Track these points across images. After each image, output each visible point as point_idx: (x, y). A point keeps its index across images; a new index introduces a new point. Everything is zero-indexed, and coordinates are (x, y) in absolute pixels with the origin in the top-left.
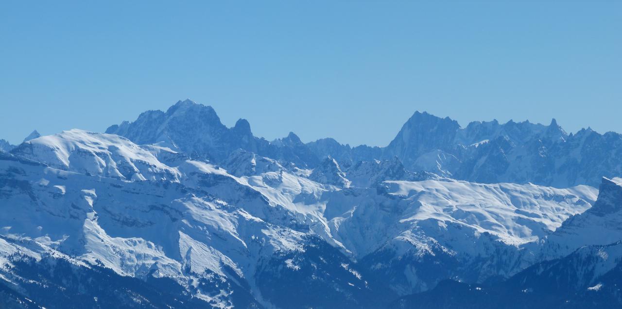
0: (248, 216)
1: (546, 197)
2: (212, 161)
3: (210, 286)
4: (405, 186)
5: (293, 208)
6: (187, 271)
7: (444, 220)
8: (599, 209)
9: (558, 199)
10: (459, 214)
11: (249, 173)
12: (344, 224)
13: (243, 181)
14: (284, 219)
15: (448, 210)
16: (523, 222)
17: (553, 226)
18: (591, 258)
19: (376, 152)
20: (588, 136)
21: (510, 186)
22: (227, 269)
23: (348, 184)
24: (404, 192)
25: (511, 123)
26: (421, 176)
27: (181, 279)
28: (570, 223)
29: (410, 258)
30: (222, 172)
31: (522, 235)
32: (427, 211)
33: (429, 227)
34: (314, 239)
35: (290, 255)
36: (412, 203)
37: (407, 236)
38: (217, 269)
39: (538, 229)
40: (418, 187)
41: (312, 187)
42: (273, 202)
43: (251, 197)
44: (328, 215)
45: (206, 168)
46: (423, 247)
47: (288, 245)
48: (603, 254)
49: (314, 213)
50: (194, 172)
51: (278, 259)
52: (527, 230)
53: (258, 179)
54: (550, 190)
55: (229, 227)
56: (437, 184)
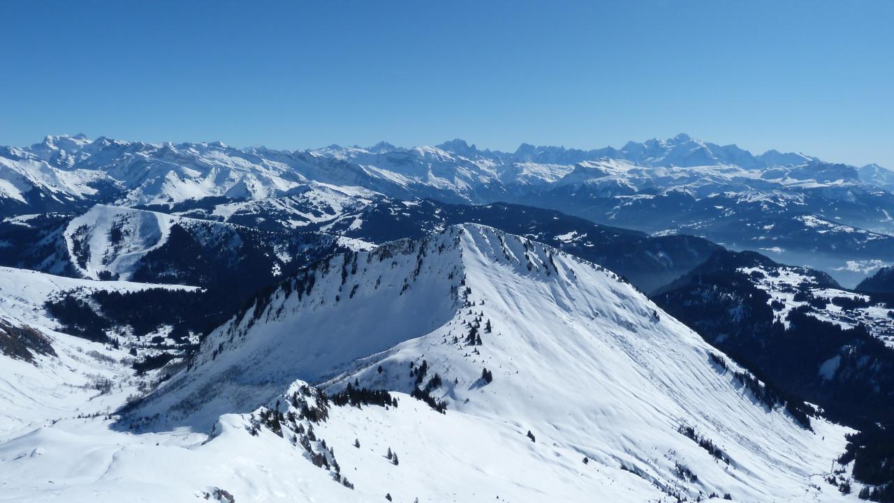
0: (474, 172)
1: (559, 168)
2: (464, 156)
3: (463, 192)
4: (519, 165)
5: (487, 170)
6: (457, 188)
7: (530, 174)
8: (575, 172)
9: (563, 169)
10: (534, 173)
11: (475, 160)
12: (501, 175)
13: (473, 162)
14: (484, 173)
15: (531, 172)
16: (553, 176)
17: (561, 177)
18: (573, 186)
19: (511, 155)
20: (572, 151)
21: (549, 165)
22: (468, 187)
23: (503, 164)
24: (519, 166)
25: (550, 147)
26: (524, 162)
27: (455, 190)
28: (567, 176)
29: (520, 185)
30: (467, 159)
31: (552, 179)
32: (525, 172)
33: (526, 177)
34: (493, 179)
35: (486, 184)
36: (521, 169)
37: (519, 179)
38: (465, 187)
39: (557, 178)
40: (523, 165)
41: (493, 164)
42: (481, 168)
43: (475, 167)
44: (497, 173)
45: (463, 158)
46: (524, 182)
47: (486, 181)
48: (576, 185)
49: (493, 172)
50: (459, 159)
51: (482, 185)
52: (554, 178)
53: (478, 162)
54: (561, 166)
55: (469, 176)
56: (528, 164)
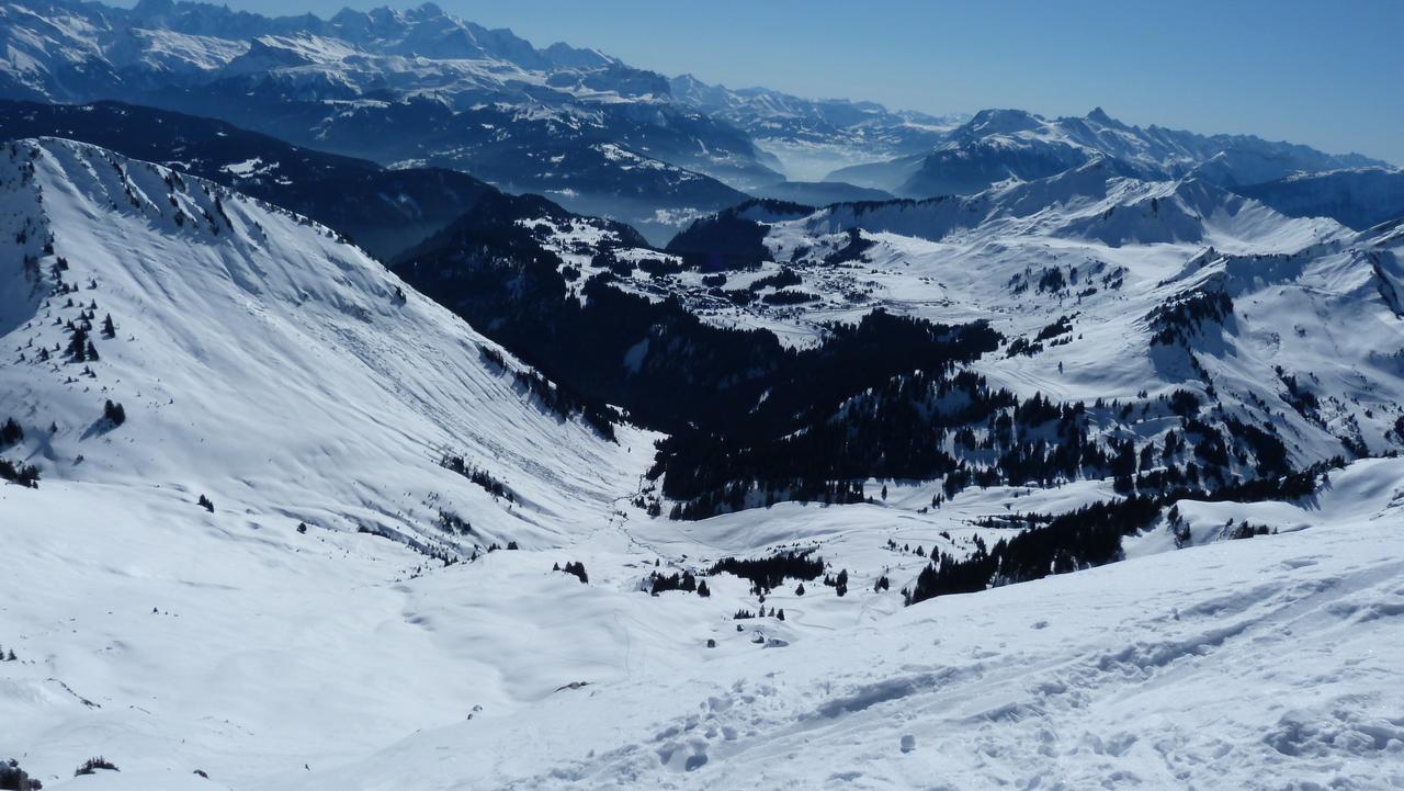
0: (51, 40)
1: (223, 45)
2: (26, 6)
3: (29, 76)
4: (144, 32)
5: (78, 38)
6: (14, 67)
7: (167, 53)
8: (251, 53)
9: (230, 46)
10: (175, 50)
11: (49, 15)
12: (108, 50)
13: (46, 20)
14: (73, 44)
15: (169, 47)
16: (211, 58)
17: (227, 60)
18: (249, 79)
19: (126, 12)
20: (244, 15)
21: (202, 37)
22: (39, 68)
23: (110, 28)
24: (143, 36)
25: (202, 4)
26: (153, 28)
27: (11, 72)
28: (237, 60)
29: (148, 70)
30: (32, 13)
31: (211, 64)
32: (157, 47)
33: (158, 56)
34: (92, 56)
35: (78, 64)
36: (148, 42)
37: (146, 60)
38: (33, 67)
39: (219, 61)
40: (151, 33)
41: (88, 27)
42: (65, 33)
43: (51, 30)
44: (99, 44)
45: (23, 10)
46: (156, 66)
47: (78, 59)
48: (254, 77)
49: (92, 43)
50: (15, 11)
51: (70, 66)
52: (213, 62)
53: (56, 19)
54: (225, 42)
55: (40, 45)
56: (161, 33)
